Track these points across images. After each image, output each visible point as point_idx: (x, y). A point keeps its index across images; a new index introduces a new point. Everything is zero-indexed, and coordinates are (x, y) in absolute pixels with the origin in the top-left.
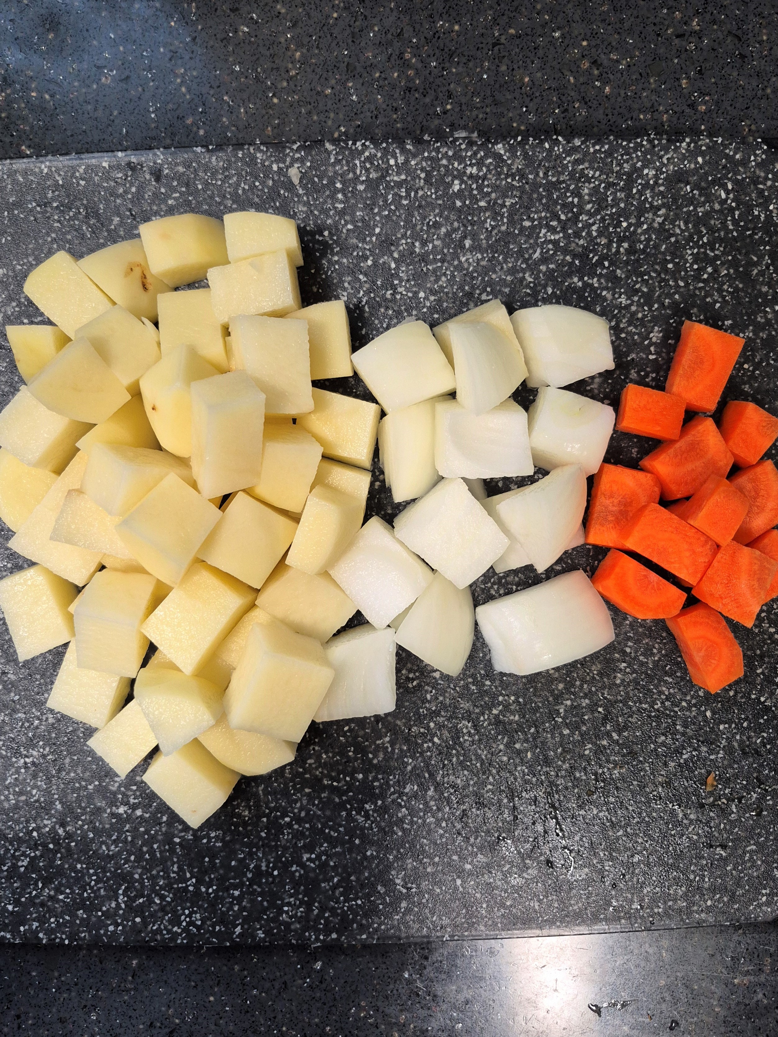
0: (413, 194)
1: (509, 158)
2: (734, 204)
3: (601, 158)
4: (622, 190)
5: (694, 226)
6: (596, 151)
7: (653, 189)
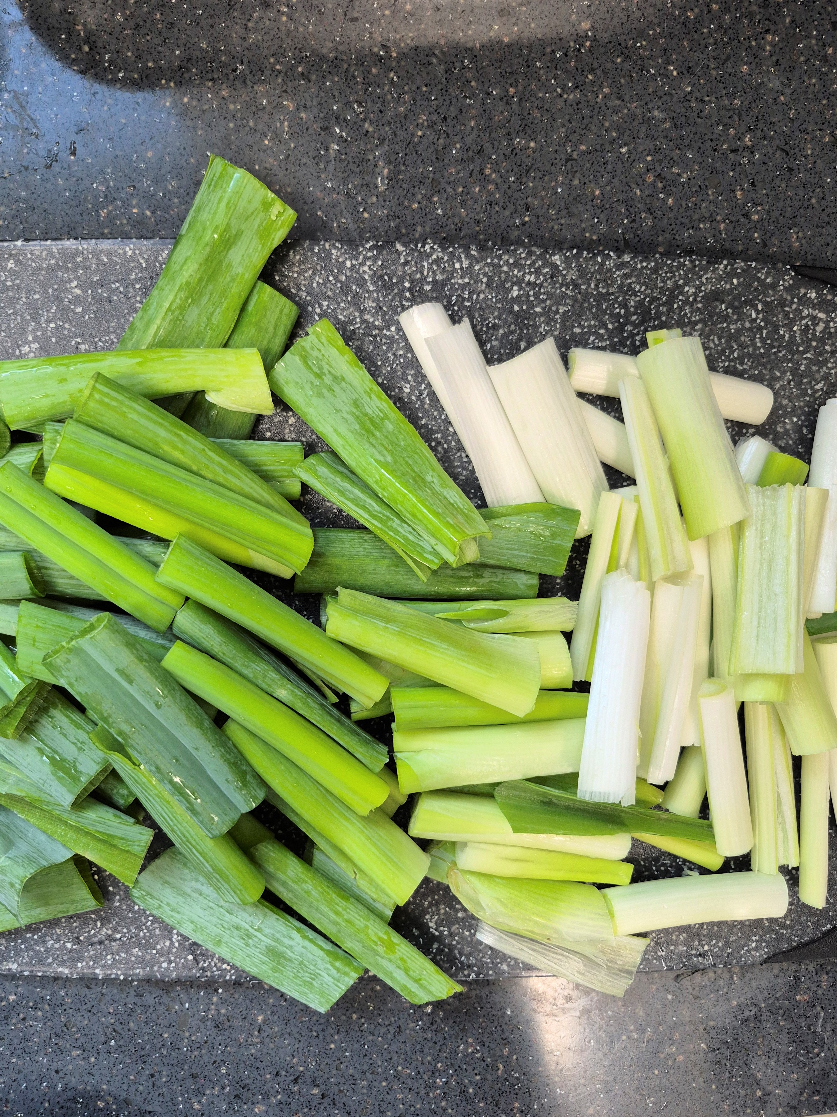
0: (475, 297)
1: (564, 269)
2: (762, 324)
3: (647, 274)
4: (664, 304)
5: (726, 341)
6: (643, 268)
7: (691, 306)
